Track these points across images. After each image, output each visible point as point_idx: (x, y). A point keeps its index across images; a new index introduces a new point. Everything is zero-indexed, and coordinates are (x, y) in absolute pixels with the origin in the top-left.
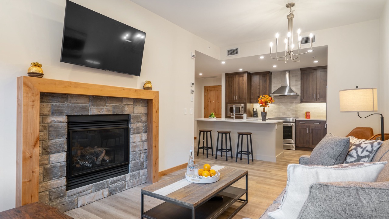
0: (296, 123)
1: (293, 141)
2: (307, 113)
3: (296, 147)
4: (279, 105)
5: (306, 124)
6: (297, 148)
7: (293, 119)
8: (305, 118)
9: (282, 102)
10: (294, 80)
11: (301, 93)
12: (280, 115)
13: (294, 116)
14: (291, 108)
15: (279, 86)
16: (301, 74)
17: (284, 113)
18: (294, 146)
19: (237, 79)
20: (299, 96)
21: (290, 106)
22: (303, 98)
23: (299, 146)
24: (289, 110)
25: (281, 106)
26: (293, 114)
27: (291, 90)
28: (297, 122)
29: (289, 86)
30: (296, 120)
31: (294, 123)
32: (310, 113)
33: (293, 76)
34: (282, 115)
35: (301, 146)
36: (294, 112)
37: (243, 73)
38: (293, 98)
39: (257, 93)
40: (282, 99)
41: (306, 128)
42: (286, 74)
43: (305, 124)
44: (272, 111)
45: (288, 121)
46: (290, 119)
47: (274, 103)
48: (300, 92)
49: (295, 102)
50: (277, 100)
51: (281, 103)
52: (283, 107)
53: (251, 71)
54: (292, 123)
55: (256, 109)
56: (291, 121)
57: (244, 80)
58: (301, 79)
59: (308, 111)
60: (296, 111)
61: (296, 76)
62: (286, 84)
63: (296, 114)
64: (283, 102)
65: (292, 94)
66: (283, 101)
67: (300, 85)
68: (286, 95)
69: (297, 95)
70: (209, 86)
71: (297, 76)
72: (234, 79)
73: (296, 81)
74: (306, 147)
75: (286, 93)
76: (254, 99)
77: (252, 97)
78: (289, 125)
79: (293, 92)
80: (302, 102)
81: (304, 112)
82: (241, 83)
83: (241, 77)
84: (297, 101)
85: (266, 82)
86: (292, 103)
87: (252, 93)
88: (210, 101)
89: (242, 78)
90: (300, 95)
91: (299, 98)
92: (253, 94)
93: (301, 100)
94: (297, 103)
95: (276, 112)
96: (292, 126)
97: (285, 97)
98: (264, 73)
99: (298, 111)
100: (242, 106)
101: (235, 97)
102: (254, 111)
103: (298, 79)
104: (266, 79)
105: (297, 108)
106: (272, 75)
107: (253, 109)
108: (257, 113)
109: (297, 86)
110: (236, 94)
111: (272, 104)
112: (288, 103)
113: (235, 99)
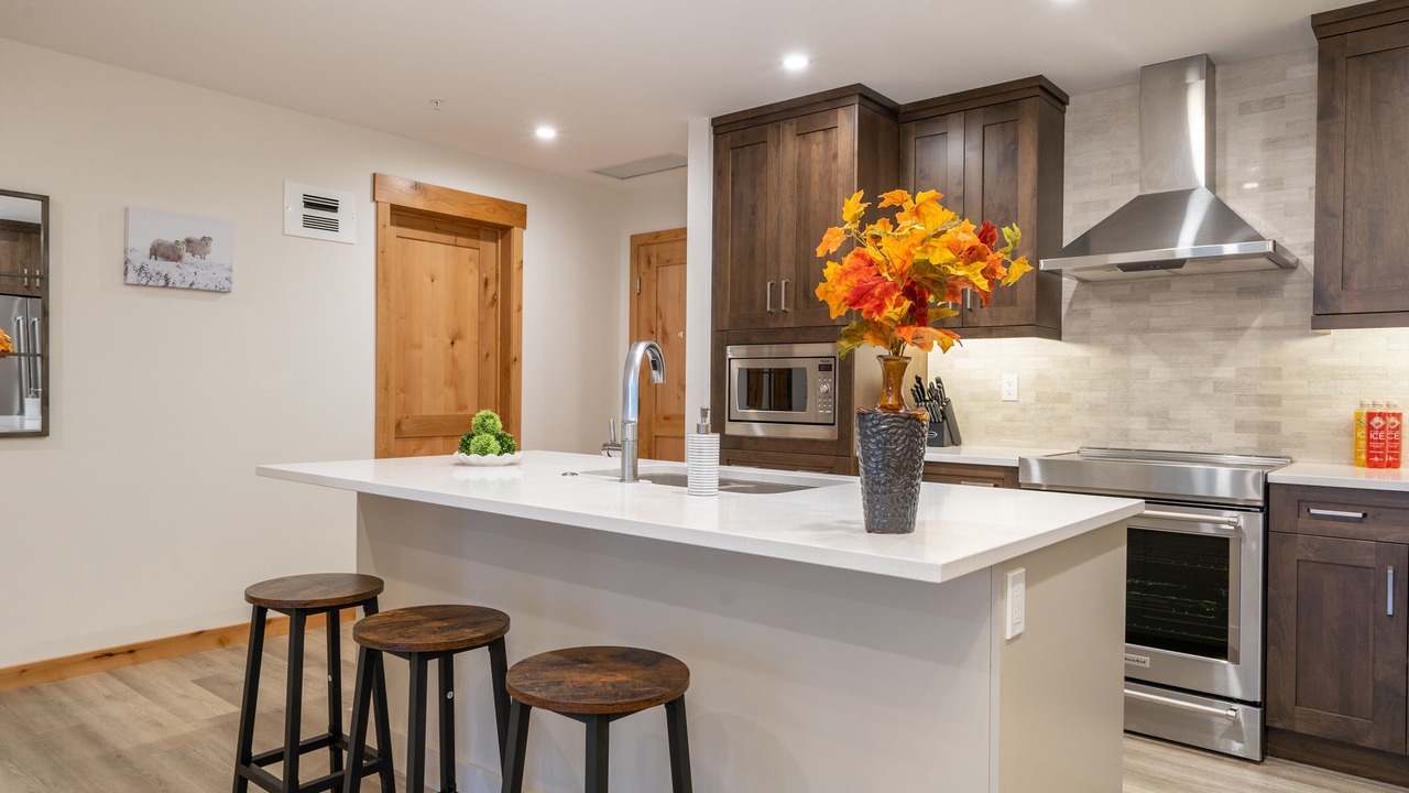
0: (1265, 509)
1: (1235, 677)
2: (1371, 416)
3: (1266, 730)
4: (1119, 350)
5: (1374, 529)
6: (1278, 743)
7: (1238, 479)
8: (1355, 462)
9: (1147, 329)
10: (1247, 135)
11: (1321, 246)
12: (1125, 433)
13: (1249, 440)
14: (1226, 372)
15: (1122, 195)
16: (1327, 63)
17: (1161, 418)
18: (1251, 720)
19: (788, 151)
20: (1295, 276)
21: (1218, 360)
22: (1333, 289)
23: (1300, 728)
24: (1208, 388)
25: (1139, 361)
26: (1240, 427)
27: (1224, 221)
28: (1280, 504)
29: (1212, 185)
30: (1267, 486)
31: (1246, 508)
32: (1398, 416)
33: (1244, 109)
34: (1143, 435)
35: (1314, 731)
36: (1252, 412)
37: (834, 99)
38: (1243, 292)
40: (1146, 299)
41: (1370, 560)
42: (1186, 87)
43: (1362, 528)
44: (1063, 398)
45: (1200, 490)
46: (1211, 477)
47: (1082, 338)
48: (1311, 238)
49: (1258, 321)
50: (1101, 311)
51: (1135, 339)
52: (1152, 369)
53: (902, 84)
54: (1227, 515)
55: (938, 381)
56: (1223, 489)
57: (835, 157)
58: (1326, 112)
59: (1383, 397)
60: (1269, 401)
62: (1188, 170)
63: (1271, 428)
64: (1160, 330)
65: (1230, 249)
66: (1154, 322)
67: (1310, 180)
68: (1180, 263)
69: (1279, 263)
70: (658, 235)
71: (1282, 99)
72: (772, 157)
73: (1271, 143)
74: (1369, 742)
75: (1185, 243)
78: (1208, 530)
79: (1242, 233)
80: (1326, 314)
81: (1346, 408)
82: (816, 178)
83: (820, 136)
84: (1276, 318)
85: (1016, 170)
86: (1232, 331)
88: (665, 332)
89: (827, 142)
90: (1308, 260)
91: (1298, 290)
93: (1319, 296)
94: (1275, 333)
95: (1095, 409)
96: (1227, 540)
97: (1173, 287)
98: (1000, 99)
99: (1284, 402)
100: (819, 361)
101: (776, 289)
102: (925, 401)
103: (1288, 124)
104: (1015, 141)
105: (1280, 377)
106: (1068, 117)
107: (918, 380)
108: (942, 412)
109: (1282, 189)
110: (778, 264)
111: (1067, 341)
112: (1194, 335)
113: (776, 302)
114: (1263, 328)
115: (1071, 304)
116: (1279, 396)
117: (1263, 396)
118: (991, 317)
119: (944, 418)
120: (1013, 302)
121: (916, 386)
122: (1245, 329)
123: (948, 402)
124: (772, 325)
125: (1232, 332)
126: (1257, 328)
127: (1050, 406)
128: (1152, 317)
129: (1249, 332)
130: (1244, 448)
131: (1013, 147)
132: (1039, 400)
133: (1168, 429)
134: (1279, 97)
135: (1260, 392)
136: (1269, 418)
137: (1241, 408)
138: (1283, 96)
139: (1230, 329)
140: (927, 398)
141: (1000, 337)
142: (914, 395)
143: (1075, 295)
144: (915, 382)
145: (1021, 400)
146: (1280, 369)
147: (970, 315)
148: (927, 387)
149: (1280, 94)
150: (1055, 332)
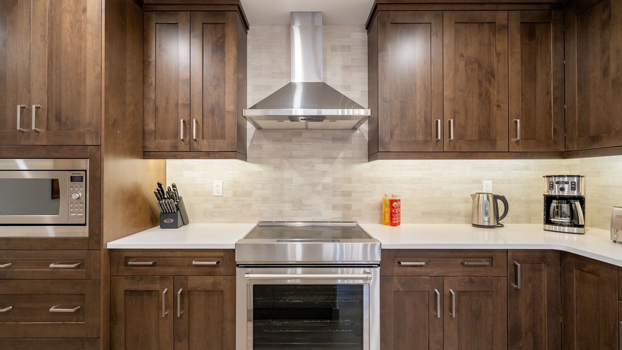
2: (392, 201)
4: (278, 167)
9: (291, 157)
10: (336, 63)
12: (281, 213)
13: (338, 214)
14: (328, 180)
15: (279, 86)
17: (298, 204)
21: (324, 173)
22: (387, 139)
24: (320, 188)
25: (287, 174)
26: (335, 207)
33: (333, 49)
36: (339, 200)
38: (335, 139)
39: (177, 105)
40: (290, 141)
43: (423, 270)
44: (248, 194)
47: (258, 161)
49: (341, 155)
50: (268, 146)
51: (285, 162)
52: (294, 178)
55: (174, 186)
59: (392, 192)
60: (347, 194)
61: (346, 48)
63: (347, 207)
64: (297, 157)
66: (294, 153)
68: (322, 118)
71: (349, 47)
73: (345, 67)
76: (163, 136)
77: (151, 126)
80: (385, 152)
81: (378, 197)
84: (349, 153)
87: (150, 107)
92: (156, 109)
94: (348, 160)
95: (265, 200)
97: (304, 135)
98: (212, 8)
99: (353, 195)
100: (71, 174)
101: (25, 111)
102: (165, 198)
103: (352, 59)
104: (223, 37)
105: (350, 182)
106: (249, 37)
107: (160, 185)
108: (176, 206)
109: (350, 90)
110: (29, 91)
111: (250, 162)
112: (313, 160)
113: (26, 123)
114: (344, 158)
115: (252, 141)
116: (351, 192)
117: (344, 192)
118: (209, 145)
119: (178, 209)
120: (223, 137)
121: (157, 190)
122: (336, 158)
123: (180, 199)
124: (24, 142)
125: (330, 160)
126: (341, 158)
127: (241, 198)
128: (293, 150)
129: (338, 160)
130: (336, 218)
131: (221, 40)
132: (234, 195)
133: (302, 210)
134: (348, 46)
135: (343, 190)
136: (346, 203)
137: (335, 198)
138: (350, 46)
139: (329, 158)
140: (166, 196)
141: (215, 158)
142: (157, 196)
143: (254, 137)
144: (157, 187)
145: (224, 196)
146: (351, 178)
147: (195, 144)
148: (166, 190)
149: (349, 45)
150: (244, 157)
